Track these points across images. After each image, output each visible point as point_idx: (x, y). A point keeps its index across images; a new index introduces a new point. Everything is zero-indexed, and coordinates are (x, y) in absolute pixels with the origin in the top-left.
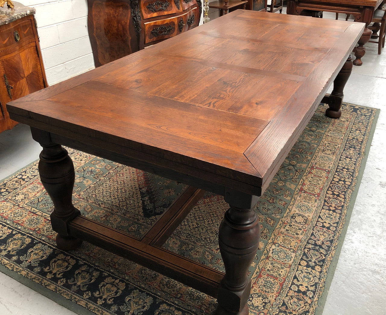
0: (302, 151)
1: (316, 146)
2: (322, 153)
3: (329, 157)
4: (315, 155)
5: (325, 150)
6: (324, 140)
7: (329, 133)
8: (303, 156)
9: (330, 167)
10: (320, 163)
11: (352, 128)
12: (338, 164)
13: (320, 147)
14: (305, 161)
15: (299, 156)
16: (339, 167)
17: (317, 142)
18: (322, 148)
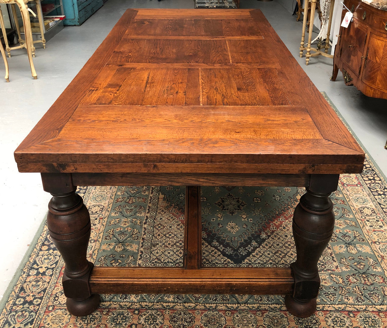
0: (130, 200)
1: (113, 214)
2: (104, 205)
3: (95, 203)
4: (112, 199)
5: (100, 210)
6: (101, 229)
7: (94, 247)
8: (126, 194)
9: (95, 189)
10: (105, 190)
11: (51, 276)
12: (84, 195)
13: (107, 213)
14: (124, 188)
15: (132, 192)
16: (84, 191)
17: (112, 222)
18: (103, 212)
